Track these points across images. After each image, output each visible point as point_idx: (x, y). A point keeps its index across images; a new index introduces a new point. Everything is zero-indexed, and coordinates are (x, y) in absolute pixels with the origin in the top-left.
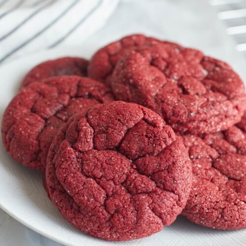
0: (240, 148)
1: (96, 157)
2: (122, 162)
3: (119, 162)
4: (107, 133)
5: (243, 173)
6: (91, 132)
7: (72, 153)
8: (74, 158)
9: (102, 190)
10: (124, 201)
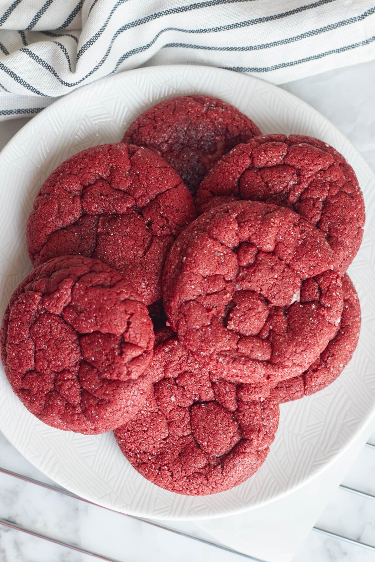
0: (241, 412)
1: (51, 327)
2: (69, 354)
3: (67, 352)
4: (79, 316)
5: (208, 442)
6: (66, 301)
7: (35, 304)
8: (33, 310)
9: (33, 362)
10: (41, 389)
